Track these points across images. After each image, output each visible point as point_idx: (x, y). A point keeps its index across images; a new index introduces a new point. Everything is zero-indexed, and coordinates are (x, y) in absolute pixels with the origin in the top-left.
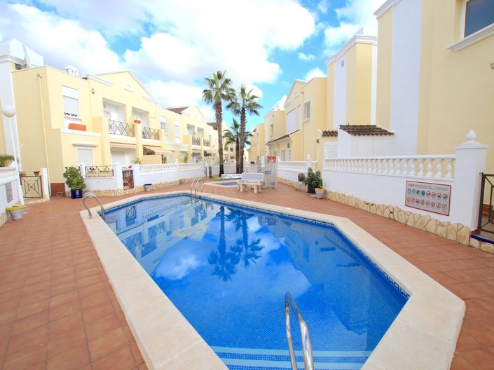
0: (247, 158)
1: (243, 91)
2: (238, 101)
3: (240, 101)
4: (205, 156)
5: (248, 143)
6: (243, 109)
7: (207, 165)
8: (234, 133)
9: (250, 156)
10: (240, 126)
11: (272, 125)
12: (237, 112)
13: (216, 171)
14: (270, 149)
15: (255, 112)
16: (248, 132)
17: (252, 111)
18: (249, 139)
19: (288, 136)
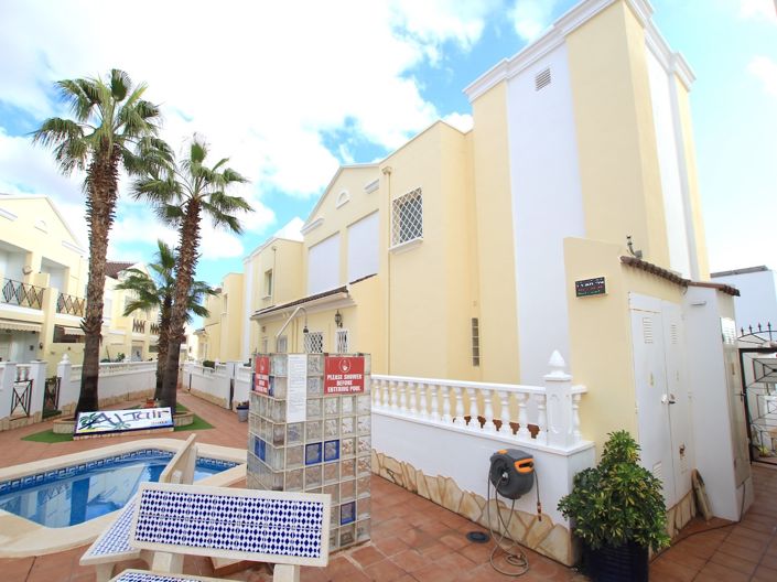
0: (195, 348)
1: (198, 153)
2: (177, 178)
3: (184, 179)
4: (56, 340)
5: (201, 311)
6: (195, 205)
7: (36, 373)
8: (159, 281)
9: (201, 345)
10: (179, 263)
11: (269, 274)
12: (172, 213)
13: (69, 395)
14: (264, 329)
15: (232, 223)
16: (201, 283)
17: (220, 217)
18: (204, 301)
19: (343, 290)
